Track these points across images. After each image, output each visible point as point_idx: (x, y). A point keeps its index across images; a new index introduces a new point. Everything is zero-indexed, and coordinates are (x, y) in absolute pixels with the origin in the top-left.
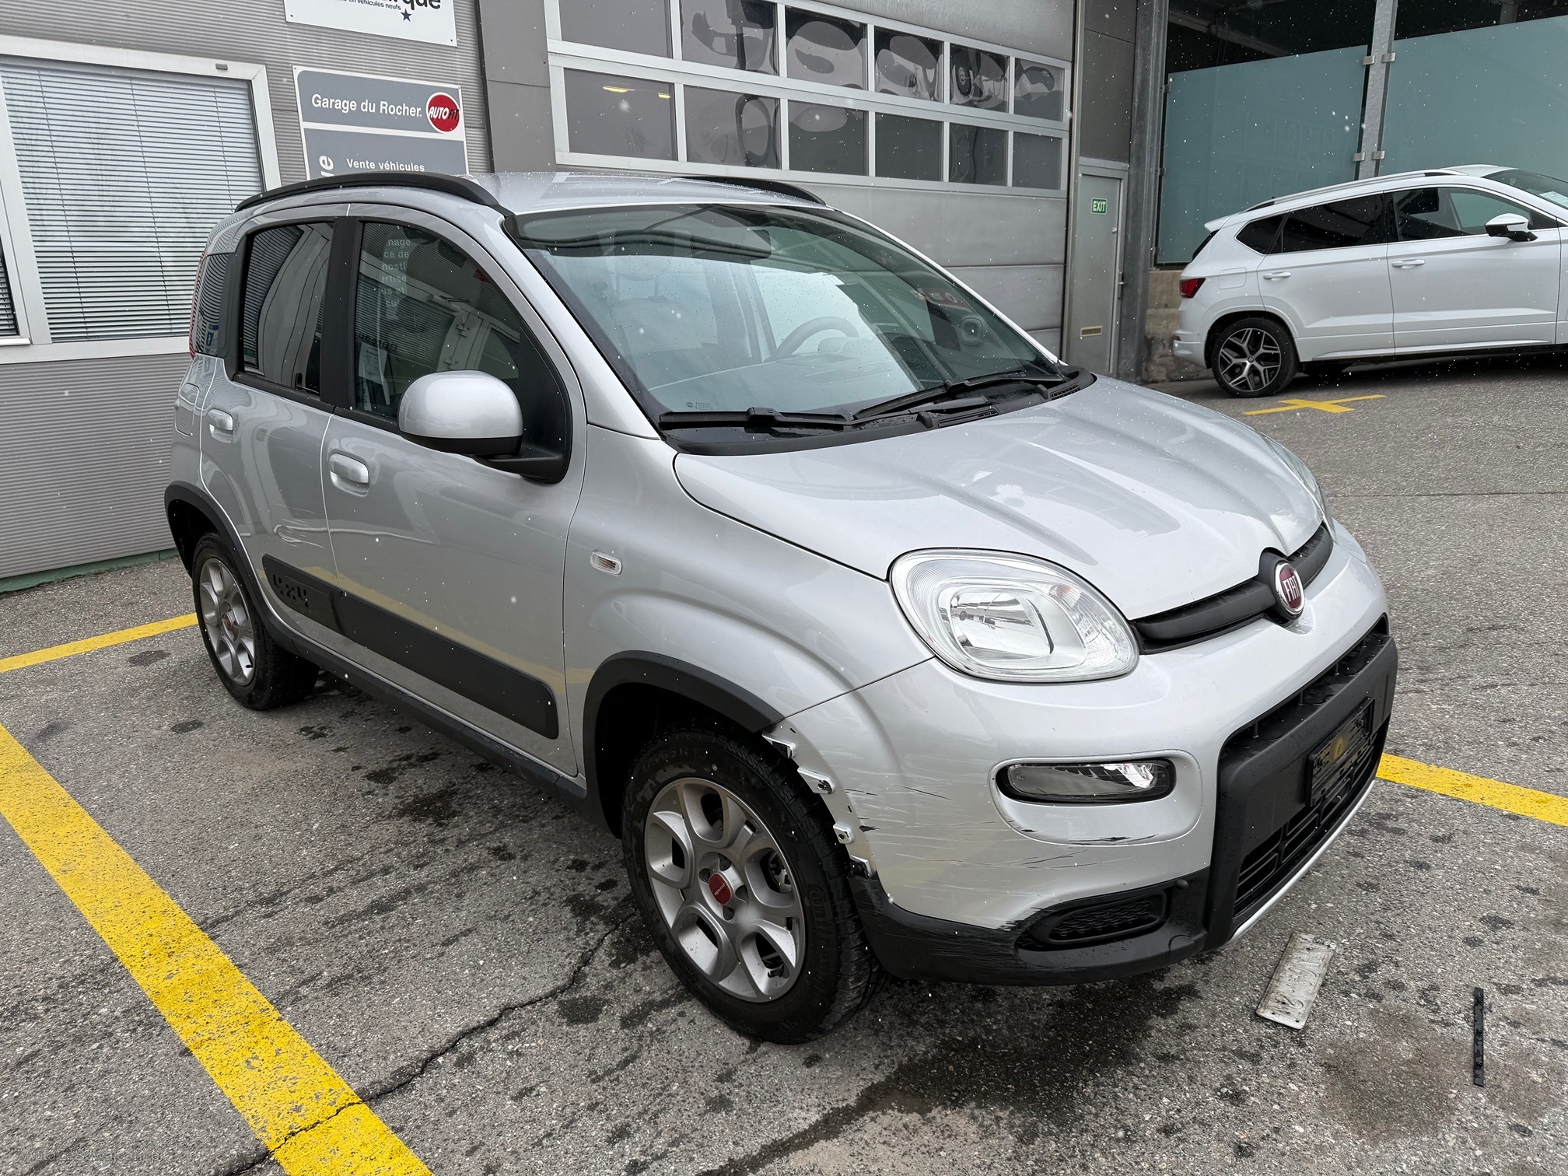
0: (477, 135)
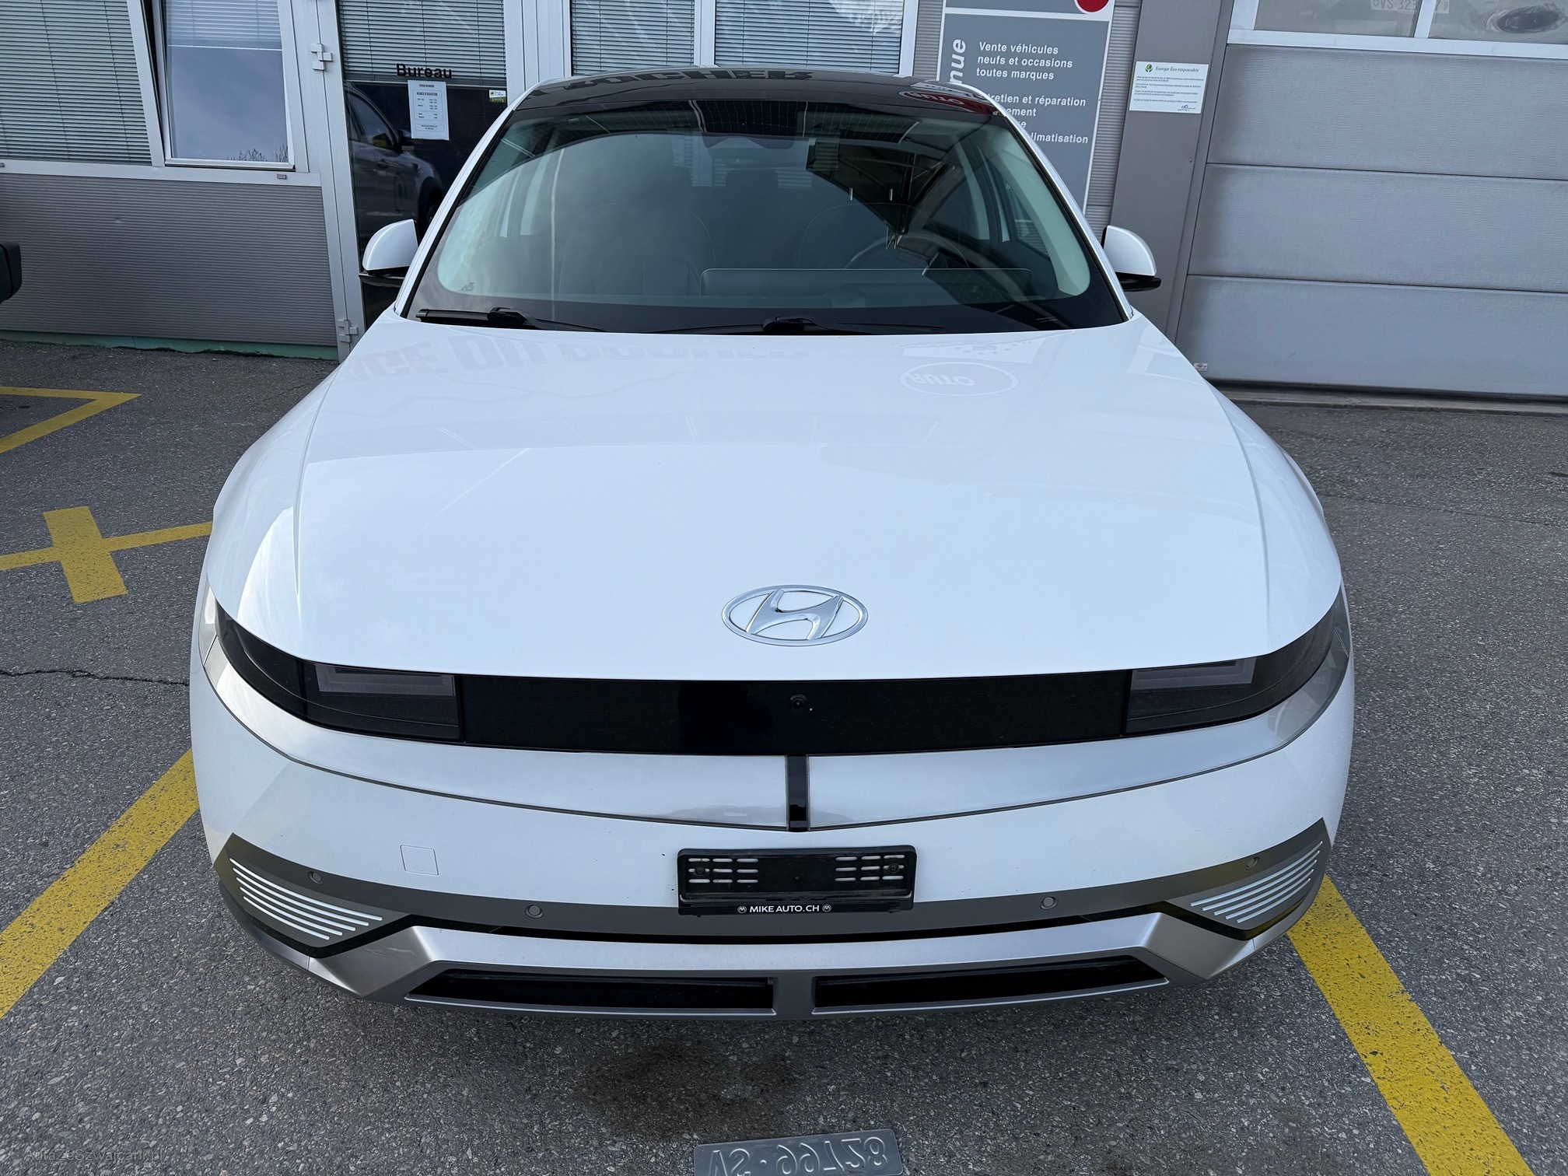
0: (1128, 14)
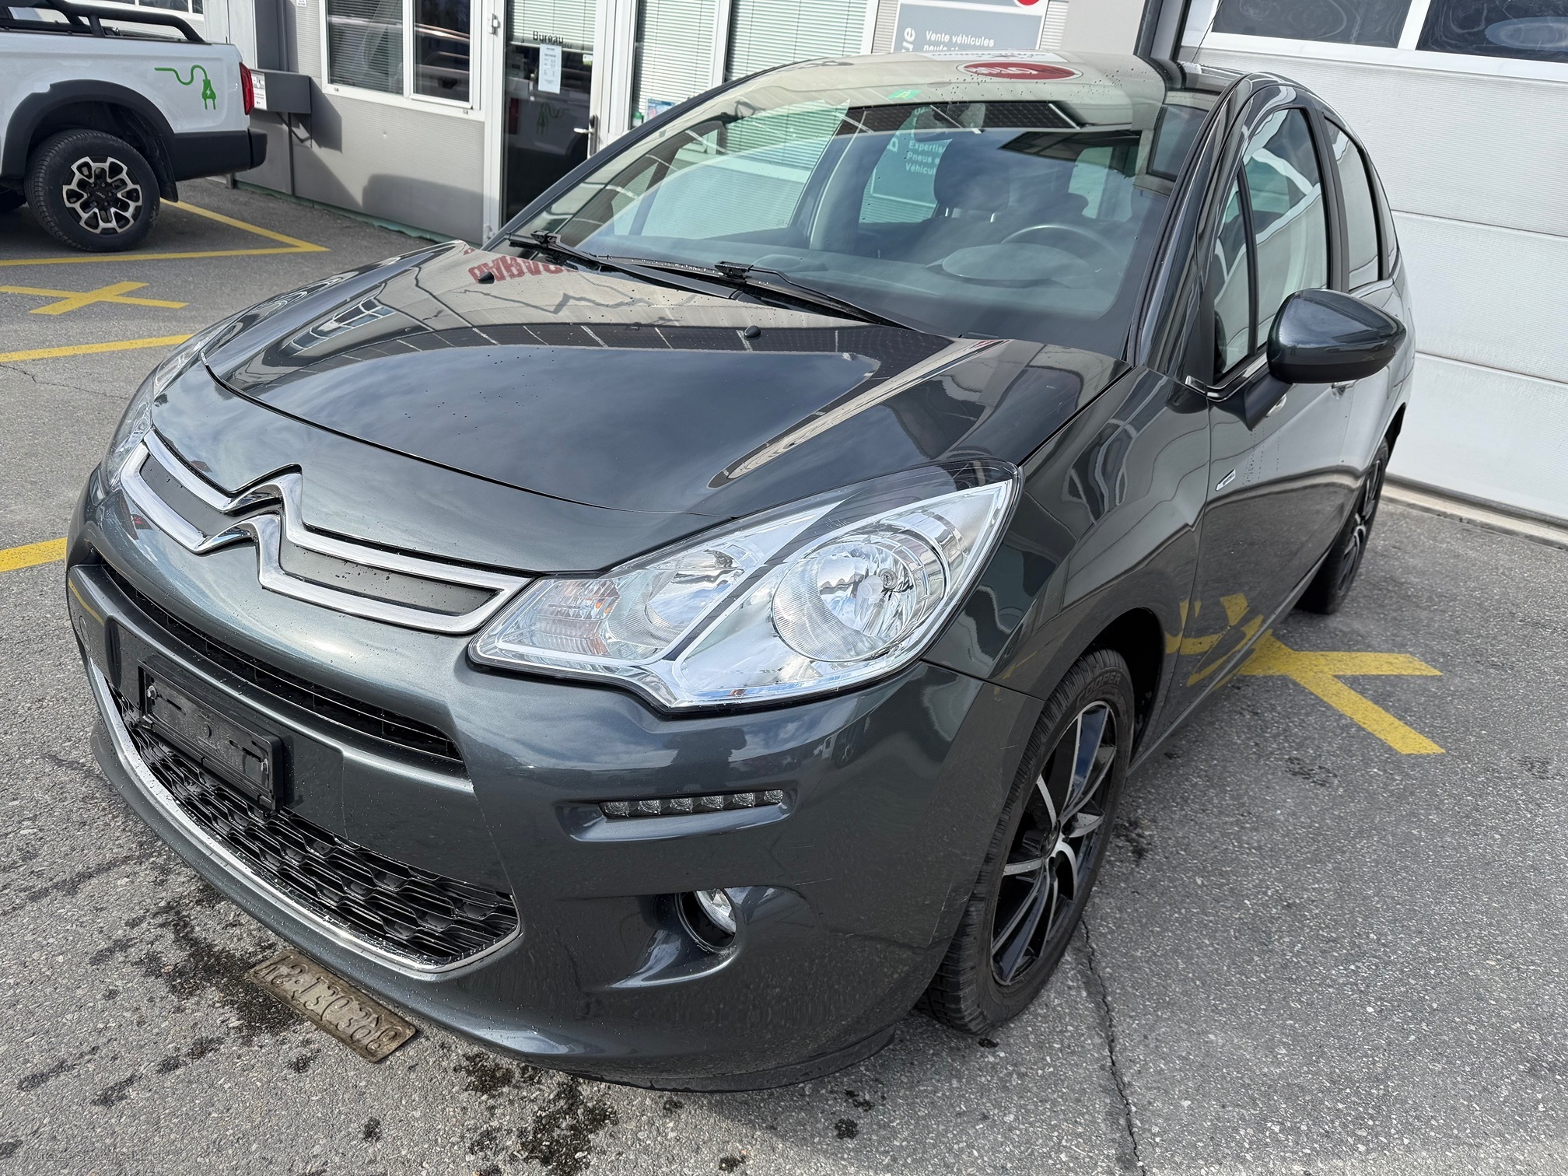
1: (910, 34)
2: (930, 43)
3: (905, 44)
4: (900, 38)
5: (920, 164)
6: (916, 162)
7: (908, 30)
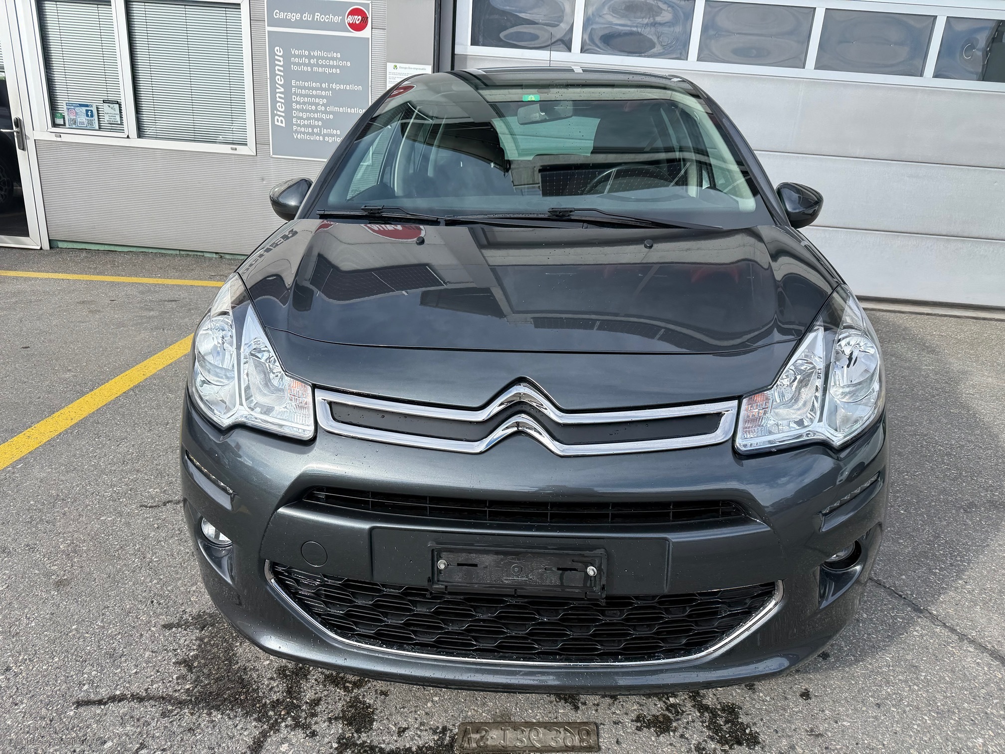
0: (381, 33)
1: (279, 51)
2: (295, 56)
3: (276, 57)
4: (272, 54)
5: (304, 133)
6: (301, 132)
7: (277, 48)
